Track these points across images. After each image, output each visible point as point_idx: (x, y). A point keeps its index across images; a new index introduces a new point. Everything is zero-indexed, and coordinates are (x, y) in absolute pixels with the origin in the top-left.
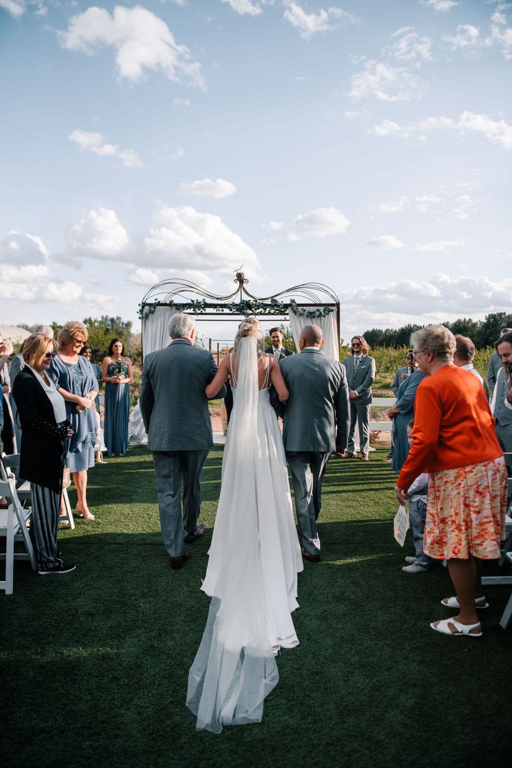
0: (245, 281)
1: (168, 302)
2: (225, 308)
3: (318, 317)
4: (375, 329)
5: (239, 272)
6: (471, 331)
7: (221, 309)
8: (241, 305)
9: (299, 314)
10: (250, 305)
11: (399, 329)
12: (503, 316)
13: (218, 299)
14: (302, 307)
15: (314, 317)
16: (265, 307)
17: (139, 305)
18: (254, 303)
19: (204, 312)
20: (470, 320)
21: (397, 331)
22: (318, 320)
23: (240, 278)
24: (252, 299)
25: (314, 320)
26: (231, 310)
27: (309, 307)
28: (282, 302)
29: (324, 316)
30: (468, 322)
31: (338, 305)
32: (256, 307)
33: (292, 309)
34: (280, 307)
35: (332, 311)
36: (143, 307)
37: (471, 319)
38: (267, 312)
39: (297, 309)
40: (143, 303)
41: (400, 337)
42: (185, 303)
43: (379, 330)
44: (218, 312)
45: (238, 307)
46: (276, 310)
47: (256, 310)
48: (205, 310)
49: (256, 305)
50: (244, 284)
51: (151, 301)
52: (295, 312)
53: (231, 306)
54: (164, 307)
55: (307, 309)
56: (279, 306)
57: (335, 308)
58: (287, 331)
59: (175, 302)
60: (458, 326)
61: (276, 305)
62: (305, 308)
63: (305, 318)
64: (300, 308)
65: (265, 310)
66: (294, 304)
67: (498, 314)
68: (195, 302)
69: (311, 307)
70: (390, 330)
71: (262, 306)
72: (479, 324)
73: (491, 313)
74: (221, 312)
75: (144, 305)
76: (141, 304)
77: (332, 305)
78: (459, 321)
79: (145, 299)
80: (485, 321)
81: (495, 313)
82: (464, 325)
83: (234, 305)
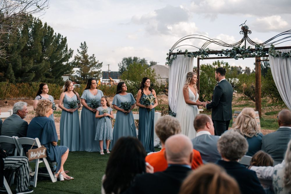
0: (248, 32)
5: (244, 25)
7: (220, 55)
9: (275, 56)
15: (288, 57)
17: (167, 54)
19: (208, 57)
23: (245, 30)
44: (219, 57)
45: (230, 53)
53: (225, 52)
54: (182, 55)
62: (280, 50)
63: (281, 58)
64: (277, 51)
68: (202, 50)
69: (287, 50)
74: (220, 56)
75: (170, 54)
79: (171, 50)
83: (228, 51)
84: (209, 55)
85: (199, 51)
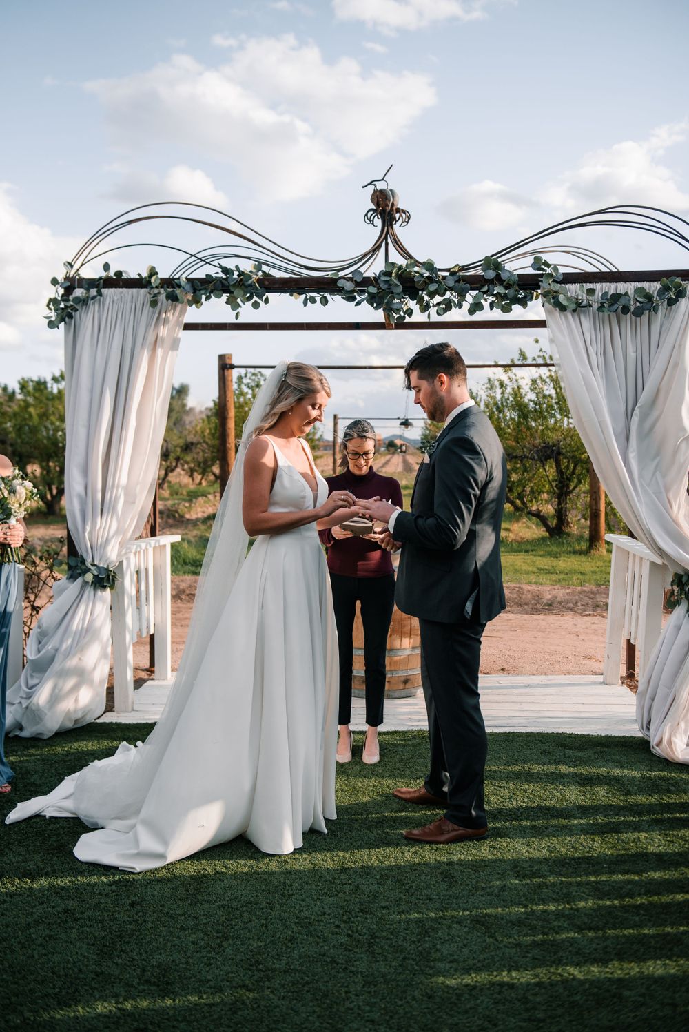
0: (397, 216)
2: (332, 292)
5: (380, 186)
7: (318, 297)
8: (384, 279)
9: (571, 307)
10: (411, 279)
16: (464, 288)
17: (54, 282)
18: (425, 272)
19: (262, 305)
25: (627, 321)
26: (352, 299)
32: (432, 287)
34: (513, 283)
36: (69, 290)
38: (468, 300)
39: (563, 290)
40: (67, 279)
42: (204, 275)
45: (372, 290)
46: (498, 295)
47: (431, 295)
48: (266, 300)
49: (431, 280)
50: (396, 227)
53: (349, 286)
54: (135, 290)
55: (601, 288)
56: (507, 283)
61: (499, 280)
65: (463, 295)
68: (235, 273)
71: (451, 283)
75: (71, 284)
76: (60, 278)
79: (74, 265)
83: (359, 280)
84: (269, 295)
85: (221, 275)
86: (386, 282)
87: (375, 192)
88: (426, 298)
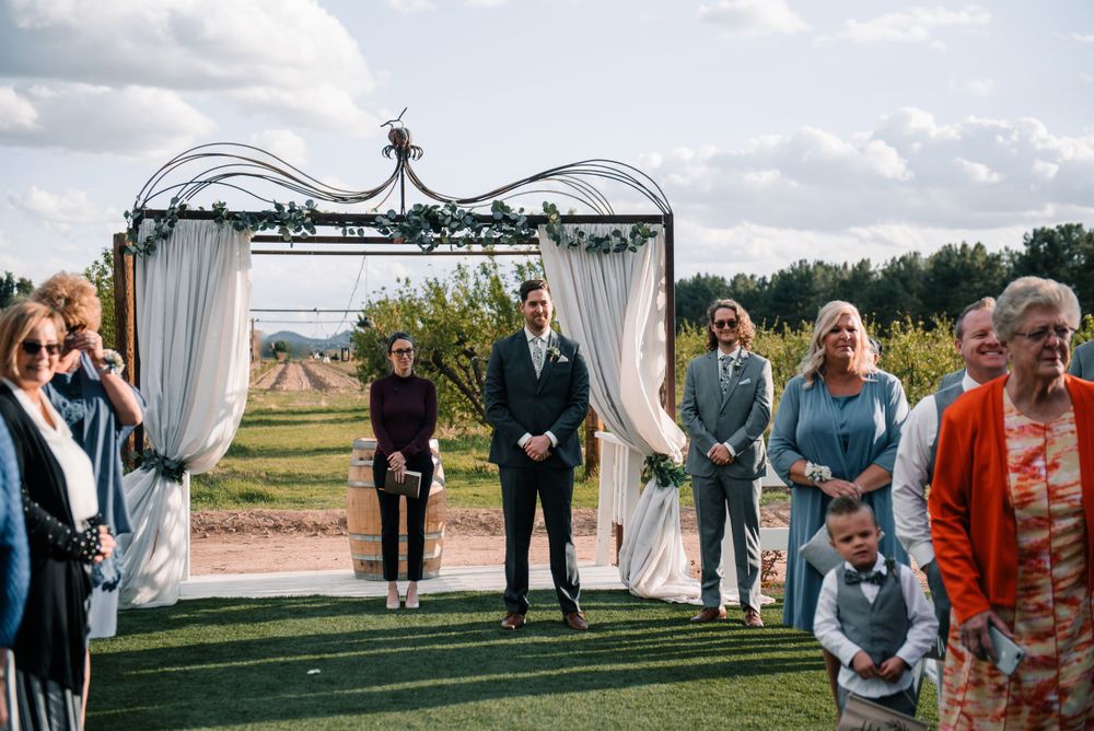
1: (209, 208)
2: (368, 225)
3: (616, 251)
4: (703, 276)
6: (982, 278)
7: (356, 229)
8: (414, 217)
9: (566, 244)
10: (436, 217)
11: (774, 276)
12: (1075, 236)
13: (344, 199)
14: (576, 226)
15: (607, 251)
16: (478, 225)
17: (127, 215)
18: (448, 212)
19: (309, 234)
20: (979, 246)
21: (769, 280)
22: (618, 258)
23: (400, 145)
24: (442, 205)
25: (607, 259)
26: (386, 232)
27: (594, 225)
28: (522, 210)
29: (633, 250)
30: (974, 253)
31: (667, 220)
32: (454, 225)
33: (549, 230)
34: (519, 224)
35: (654, 235)
36: (137, 222)
37: (983, 243)
38: (483, 235)
39: (562, 229)
40: (136, 210)
41: (778, 298)
42: (259, 209)
43: (715, 279)
44: (349, 235)
45: (404, 224)
46: (505, 232)
47: (453, 231)
48: (314, 231)
49: (453, 220)
50: (410, 160)
51: (161, 203)
52: (557, 239)
53: (386, 222)
54: (198, 222)
55: (588, 228)
56: (513, 222)
57: (659, 228)
58: (477, 284)
59: (231, 207)
60: (946, 264)
61: (506, 219)
62: (582, 227)
63: (584, 253)
64: (569, 228)
65: (478, 231)
66: (554, 217)
67: (1062, 230)
68: (287, 208)
69: (599, 226)
70: (748, 275)
71: (469, 222)
72: (1006, 257)
73: (1039, 227)
74: (356, 235)
75: (140, 215)
76: (130, 211)
77: (654, 219)
78: (948, 251)
79: (143, 197)
80: (1023, 250)
81: (1052, 226)
82: (964, 263)
83: (393, 218)
84: (316, 227)
85: (275, 210)
86: (415, 220)
87: (392, 131)
88: (448, 233)
